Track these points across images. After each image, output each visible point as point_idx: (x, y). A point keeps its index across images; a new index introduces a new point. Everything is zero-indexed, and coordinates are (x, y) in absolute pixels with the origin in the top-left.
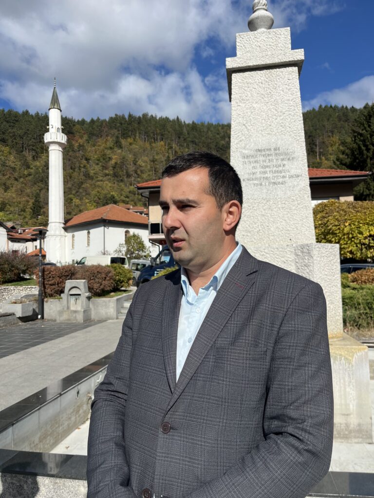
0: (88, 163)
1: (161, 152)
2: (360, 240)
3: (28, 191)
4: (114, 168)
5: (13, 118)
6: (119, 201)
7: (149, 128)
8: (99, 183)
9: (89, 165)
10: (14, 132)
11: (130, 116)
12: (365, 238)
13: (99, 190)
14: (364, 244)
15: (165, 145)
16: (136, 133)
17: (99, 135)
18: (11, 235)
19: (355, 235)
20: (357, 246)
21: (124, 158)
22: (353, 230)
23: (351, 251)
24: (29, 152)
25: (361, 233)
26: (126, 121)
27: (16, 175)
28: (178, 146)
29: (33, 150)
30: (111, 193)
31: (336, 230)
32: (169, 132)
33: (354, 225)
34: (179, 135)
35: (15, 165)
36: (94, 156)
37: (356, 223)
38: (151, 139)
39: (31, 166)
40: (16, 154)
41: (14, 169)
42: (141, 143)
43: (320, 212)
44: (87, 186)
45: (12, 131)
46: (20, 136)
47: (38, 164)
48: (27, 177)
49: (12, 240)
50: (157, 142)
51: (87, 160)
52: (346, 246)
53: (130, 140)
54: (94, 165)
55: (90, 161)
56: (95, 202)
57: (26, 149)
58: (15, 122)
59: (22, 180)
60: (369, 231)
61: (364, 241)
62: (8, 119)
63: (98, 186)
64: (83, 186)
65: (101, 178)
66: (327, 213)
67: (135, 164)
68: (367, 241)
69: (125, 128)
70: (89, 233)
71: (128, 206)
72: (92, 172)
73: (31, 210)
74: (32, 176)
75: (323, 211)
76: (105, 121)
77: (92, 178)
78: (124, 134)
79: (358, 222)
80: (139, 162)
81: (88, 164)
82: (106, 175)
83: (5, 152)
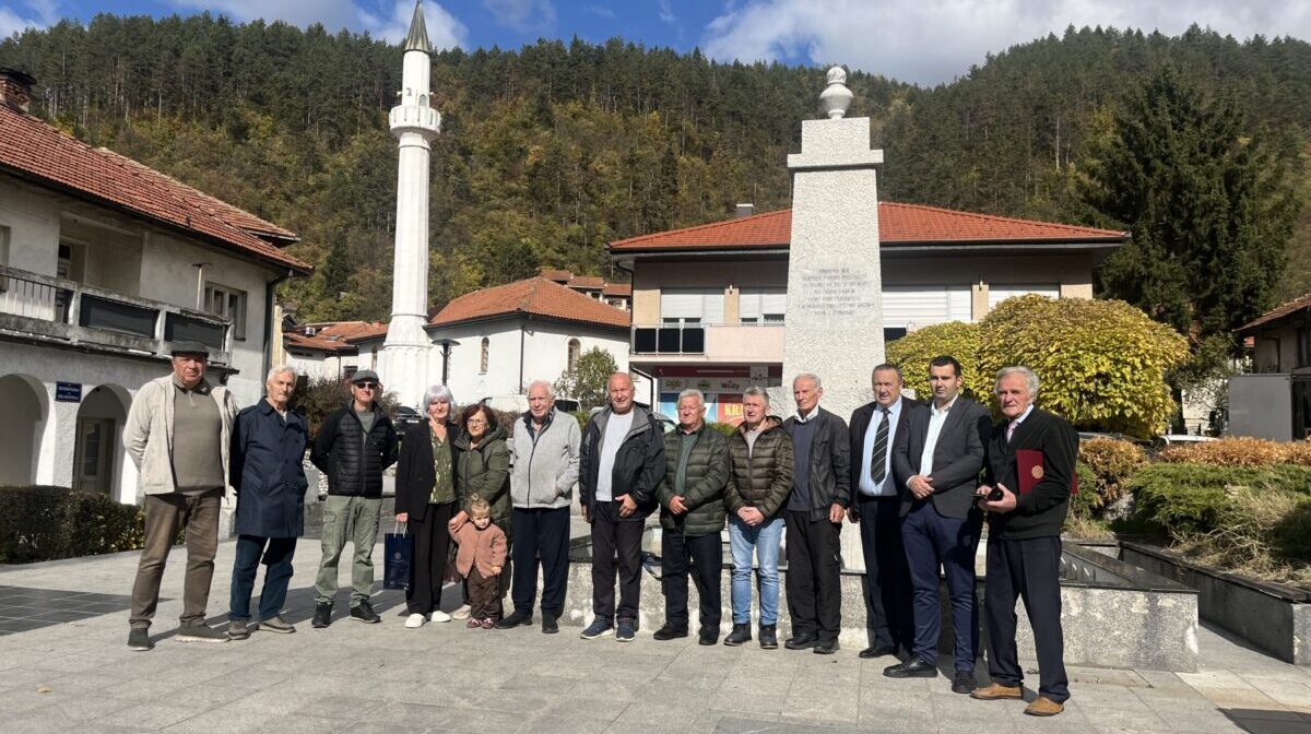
0: (467, 160)
1: (651, 137)
2: (1078, 383)
3: (318, 227)
4: (532, 176)
5: (286, 44)
6: (542, 261)
7: (624, 77)
8: (493, 214)
9: (468, 168)
10: (286, 80)
11: (576, 44)
12: (1088, 380)
13: (494, 230)
14: (1086, 392)
15: (663, 122)
16: (589, 88)
17: (496, 91)
18: (292, 340)
19: (1067, 373)
20: (1071, 396)
21: (557, 152)
22: (1065, 361)
23: (1059, 404)
24: (321, 130)
25: (1080, 369)
26: (566, 58)
27: (288, 186)
28: (694, 123)
29: (331, 124)
30: (523, 240)
31: (1031, 361)
32: (673, 88)
33: (1068, 351)
34: (699, 96)
35: (286, 161)
36: (481, 145)
37: (1072, 349)
38: (628, 104)
39: (326, 166)
40: (289, 133)
41: (282, 171)
42: (601, 114)
43: (1005, 320)
44: (462, 220)
45: (281, 77)
46: (300, 88)
47: (342, 160)
48: (314, 192)
49: (294, 350)
50: (643, 113)
51: (466, 153)
52: (1050, 395)
53: (572, 106)
54: (481, 168)
55: (472, 157)
56: (481, 262)
57: (313, 122)
58: (288, 52)
59: (302, 199)
60: (1098, 367)
61: (1086, 386)
62: (271, 46)
63: (488, 221)
64: (453, 220)
65: (497, 202)
66: (1017, 324)
67: (585, 169)
68: (1091, 386)
69: (561, 75)
70: (486, 342)
71: (563, 274)
72: (476, 184)
73: (324, 278)
74: (329, 191)
75: (1011, 318)
76: (511, 54)
77: (474, 201)
78: (559, 91)
79: (1076, 345)
80: (594, 164)
81: (466, 164)
82: (511, 193)
83: (261, 127)
